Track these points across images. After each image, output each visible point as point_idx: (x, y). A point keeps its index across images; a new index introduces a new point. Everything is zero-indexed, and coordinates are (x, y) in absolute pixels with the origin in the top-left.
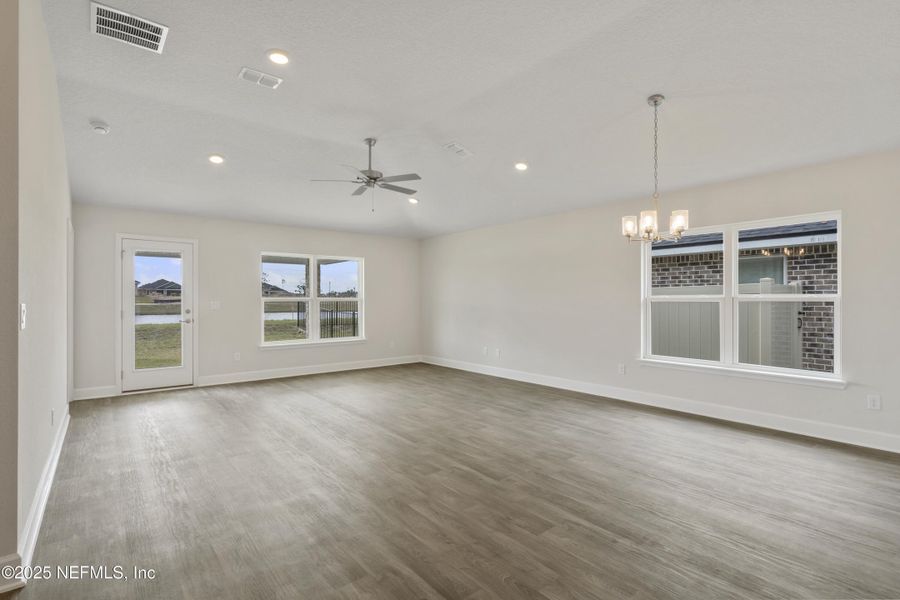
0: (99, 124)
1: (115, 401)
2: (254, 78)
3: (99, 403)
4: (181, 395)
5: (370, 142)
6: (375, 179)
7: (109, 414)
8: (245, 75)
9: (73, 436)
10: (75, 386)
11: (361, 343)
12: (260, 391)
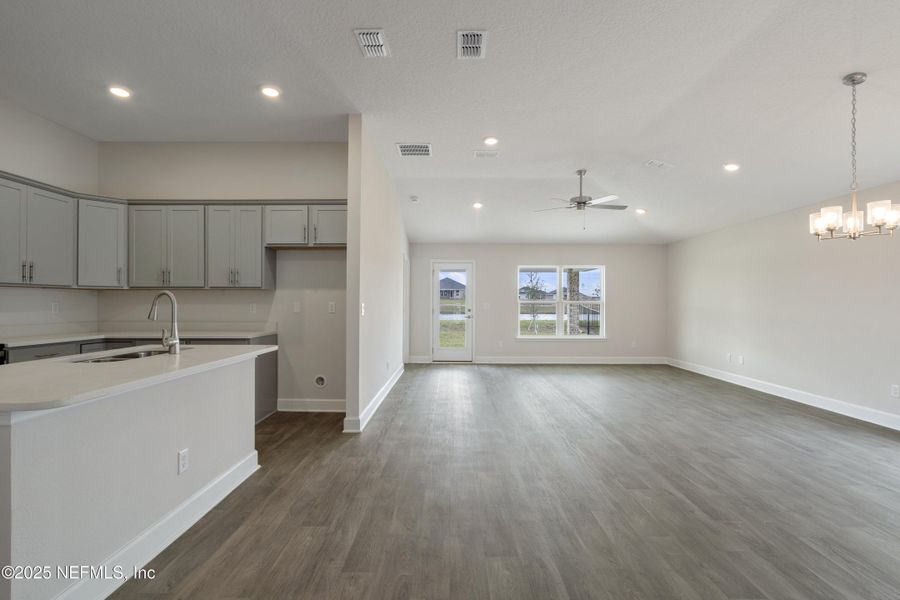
0: (414, 198)
1: (428, 366)
2: (482, 155)
3: (420, 366)
4: (464, 367)
5: (580, 173)
6: (584, 203)
7: (421, 372)
8: (477, 155)
9: (402, 379)
10: (410, 354)
11: (603, 340)
12: (510, 372)
